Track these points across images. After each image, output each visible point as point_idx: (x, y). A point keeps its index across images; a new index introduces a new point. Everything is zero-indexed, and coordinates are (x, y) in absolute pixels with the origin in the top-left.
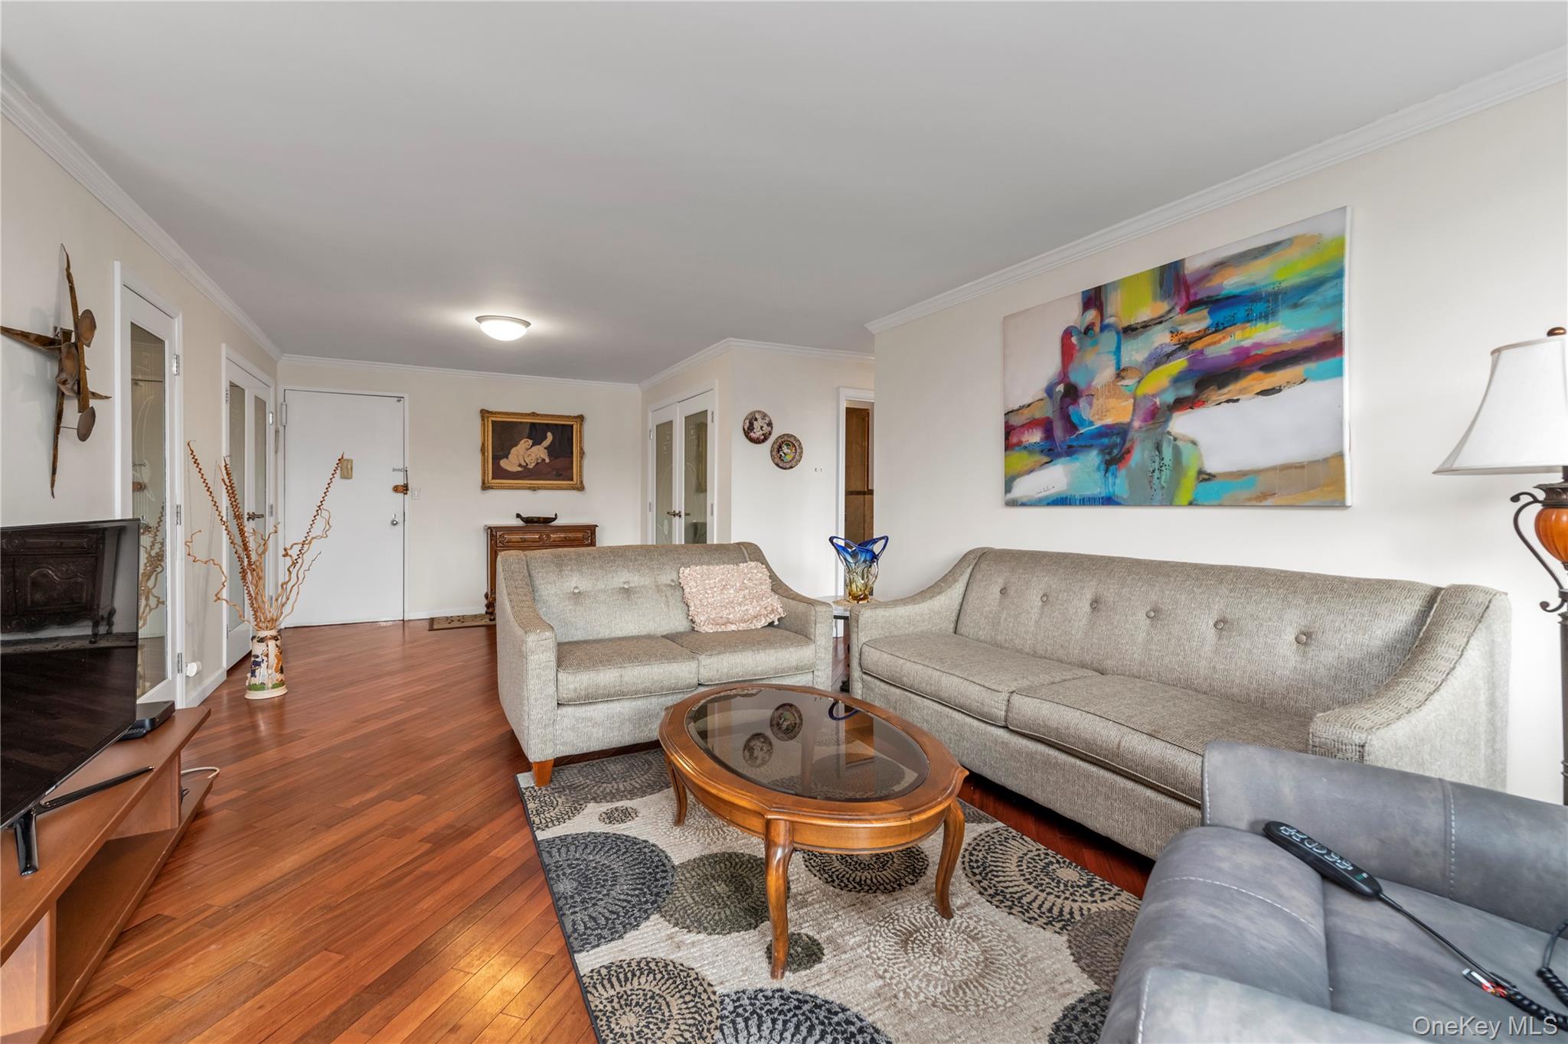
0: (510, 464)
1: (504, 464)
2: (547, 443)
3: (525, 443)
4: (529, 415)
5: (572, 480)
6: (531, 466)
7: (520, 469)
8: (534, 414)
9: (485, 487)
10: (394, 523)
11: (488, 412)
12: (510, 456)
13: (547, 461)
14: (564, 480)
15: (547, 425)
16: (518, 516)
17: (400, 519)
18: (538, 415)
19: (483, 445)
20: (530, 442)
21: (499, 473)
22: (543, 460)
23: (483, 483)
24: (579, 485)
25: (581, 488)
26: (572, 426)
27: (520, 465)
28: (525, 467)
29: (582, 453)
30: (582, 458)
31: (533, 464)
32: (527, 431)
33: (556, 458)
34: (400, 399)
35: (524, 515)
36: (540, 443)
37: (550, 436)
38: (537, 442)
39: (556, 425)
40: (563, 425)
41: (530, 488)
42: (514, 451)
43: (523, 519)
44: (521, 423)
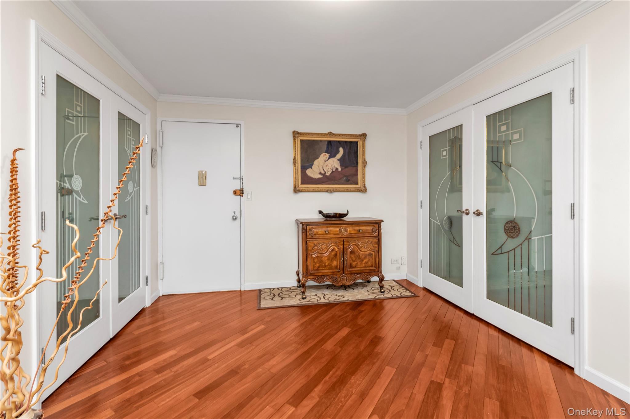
0: (313, 173)
1: (309, 172)
2: (339, 156)
3: (324, 156)
4: (327, 134)
5: (357, 184)
6: (328, 174)
7: (320, 176)
8: (330, 134)
9: (296, 190)
10: (235, 219)
11: (298, 133)
12: (313, 167)
13: (340, 169)
14: (351, 184)
15: (339, 142)
16: (320, 212)
17: (238, 214)
18: (333, 134)
19: (295, 158)
20: (328, 155)
21: (306, 180)
22: (337, 169)
23: (295, 187)
24: (362, 188)
25: (364, 190)
26: (357, 142)
27: (320, 173)
28: (324, 175)
29: (365, 163)
30: (365, 167)
31: (330, 173)
32: (325, 147)
33: (346, 167)
34: (238, 125)
35: (325, 212)
36: (334, 156)
37: (341, 150)
38: (332, 155)
39: (346, 142)
40: (351, 142)
41: (327, 191)
42: (316, 162)
43: (324, 215)
44: (321, 141)
